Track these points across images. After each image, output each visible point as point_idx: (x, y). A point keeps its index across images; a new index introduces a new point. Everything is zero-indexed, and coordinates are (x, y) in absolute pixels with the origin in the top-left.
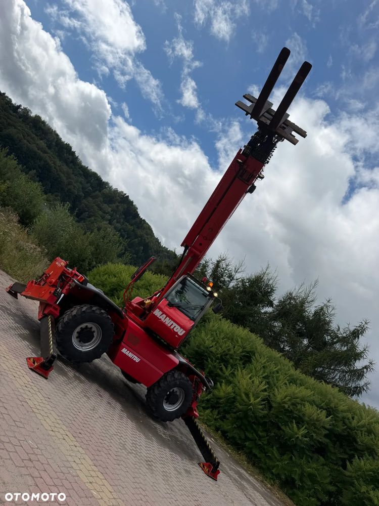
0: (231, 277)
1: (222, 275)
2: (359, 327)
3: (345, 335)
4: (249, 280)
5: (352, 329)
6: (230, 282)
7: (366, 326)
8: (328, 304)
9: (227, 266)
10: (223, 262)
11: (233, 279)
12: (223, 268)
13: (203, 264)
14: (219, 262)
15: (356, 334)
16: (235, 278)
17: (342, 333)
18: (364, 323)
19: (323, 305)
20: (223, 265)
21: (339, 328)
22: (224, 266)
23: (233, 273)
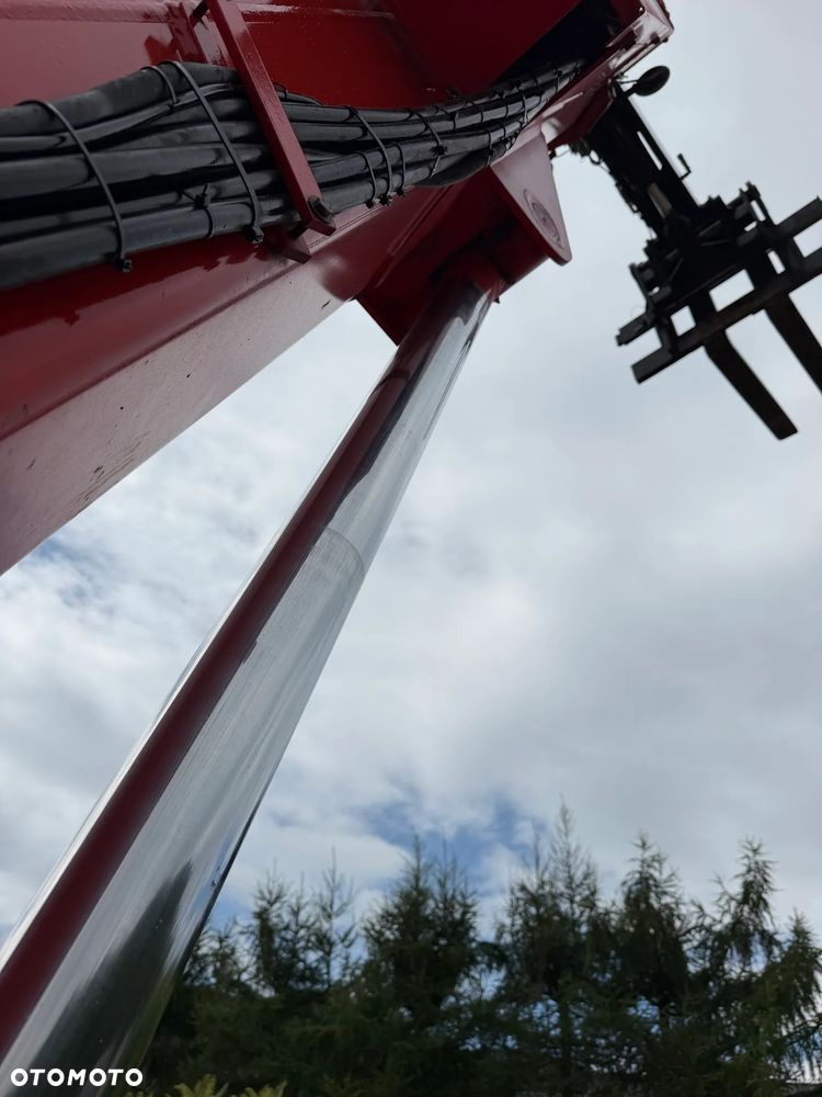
0: (323, 942)
1: (294, 953)
2: (749, 870)
3: (727, 919)
4: (387, 916)
5: (736, 888)
6: (326, 959)
7: (758, 858)
8: (648, 855)
9: (296, 913)
10: (277, 905)
11: (331, 944)
12: (287, 928)
13: (215, 954)
14: (262, 915)
15: (753, 895)
16: (334, 937)
17: (718, 917)
18: (750, 854)
19: (637, 866)
20: (281, 915)
21: (701, 908)
22: (287, 917)
23: (326, 926)
